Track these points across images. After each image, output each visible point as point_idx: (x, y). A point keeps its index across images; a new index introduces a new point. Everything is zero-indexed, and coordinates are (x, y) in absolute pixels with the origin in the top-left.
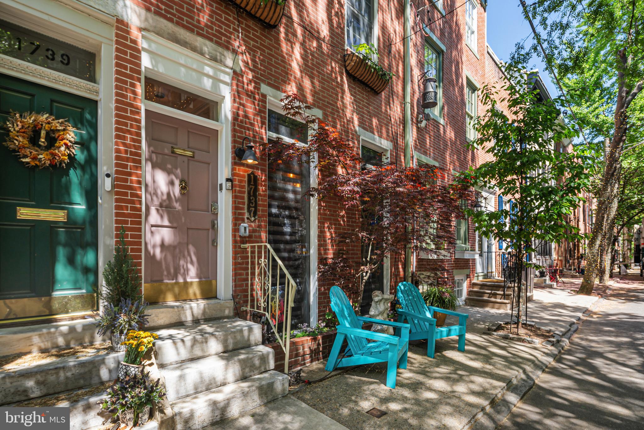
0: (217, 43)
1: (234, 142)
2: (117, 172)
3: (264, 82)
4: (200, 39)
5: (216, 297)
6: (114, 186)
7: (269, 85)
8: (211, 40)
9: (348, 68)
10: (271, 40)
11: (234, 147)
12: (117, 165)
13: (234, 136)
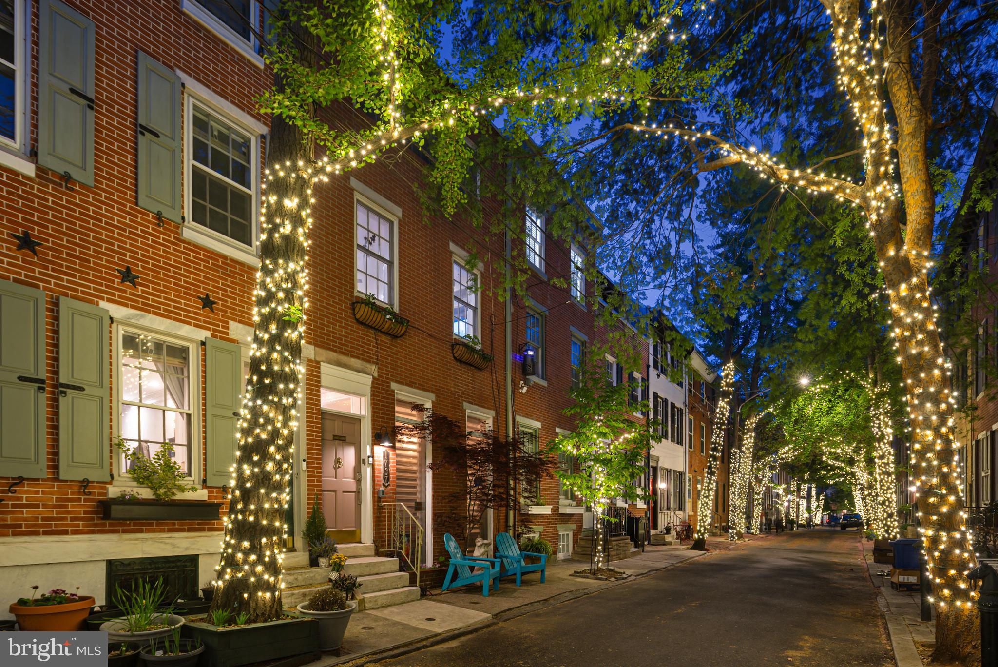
0: (363, 360)
1: (373, 428)
2: (308, 458)
3: (393, 381)
4: (353, 360)
5: (360, 542)
6: (307, 467)
7: (397, 382)
8: (358, 358)
9: (456, 355)
10: (396, 347)
11: (373, 433)
12: (308, 454)
13: (373, 425)
